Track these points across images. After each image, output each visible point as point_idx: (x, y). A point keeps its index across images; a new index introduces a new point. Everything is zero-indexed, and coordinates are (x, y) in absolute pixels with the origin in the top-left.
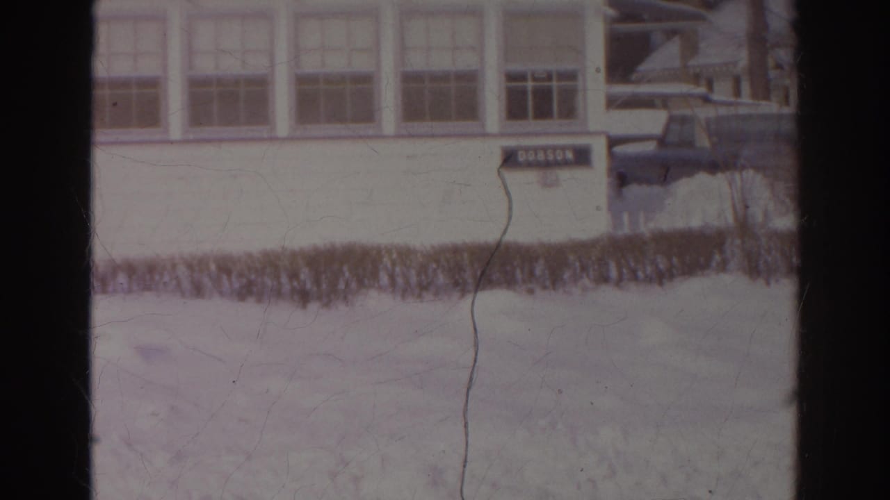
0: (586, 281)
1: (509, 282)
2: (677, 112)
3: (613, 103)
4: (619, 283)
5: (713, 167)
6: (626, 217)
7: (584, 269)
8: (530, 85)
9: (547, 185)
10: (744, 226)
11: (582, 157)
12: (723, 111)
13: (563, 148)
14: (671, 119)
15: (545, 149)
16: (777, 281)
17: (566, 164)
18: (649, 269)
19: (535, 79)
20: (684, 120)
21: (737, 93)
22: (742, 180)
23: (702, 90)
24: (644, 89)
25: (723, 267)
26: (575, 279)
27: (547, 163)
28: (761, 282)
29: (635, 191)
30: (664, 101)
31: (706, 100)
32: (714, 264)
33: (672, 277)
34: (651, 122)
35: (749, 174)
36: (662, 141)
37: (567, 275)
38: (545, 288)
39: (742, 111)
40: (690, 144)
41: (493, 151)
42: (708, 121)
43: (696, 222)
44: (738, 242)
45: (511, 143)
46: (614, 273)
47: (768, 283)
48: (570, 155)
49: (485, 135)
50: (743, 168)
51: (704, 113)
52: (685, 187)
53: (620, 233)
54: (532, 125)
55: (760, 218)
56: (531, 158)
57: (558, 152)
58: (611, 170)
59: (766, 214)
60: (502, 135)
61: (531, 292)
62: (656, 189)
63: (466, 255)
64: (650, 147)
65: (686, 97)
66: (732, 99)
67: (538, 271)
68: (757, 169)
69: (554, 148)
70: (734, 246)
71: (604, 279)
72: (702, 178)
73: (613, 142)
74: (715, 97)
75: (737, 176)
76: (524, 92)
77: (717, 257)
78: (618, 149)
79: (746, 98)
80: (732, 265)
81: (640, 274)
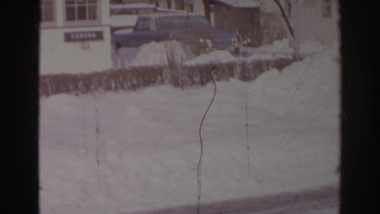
0: (101, 89)
1: (67, 91)
2: (142, 16)
3: (113, 12)
4: (116, 90)
5: (158, 39)
6: (119, 62)
7: (100, 84)
8: (76, 5)
9: (84, 48)
10: (172, 65)
11: (99, 36)
12: (162, 15)
13: (91, 32)
14: (139, 19)
15: (83, 33)
16: (186, 88)
17: (92, 39)
18: (129, 84)
19: (78, 3)
20: (145, 19)
21: (169, 7)
22: (171, 44)
23: (153, 6)
24: (128, 6)
25: (162, 82)
26: (96, 89)
27: (83, 39)
28: (180, 89)
29: (123, 50)
30: (137, 11)
31: (155, 10)
32: (158, 81)
33: (139, 87)
34: (131, 20)
35: (174, 42)
36: (135, 28)
37: (92, 87)
38: (83, 93)
39: (170, 15)
40: (148, 30)
41: (60, 34)
42: (156, 19)
43: (150, 63)
44: (169, 71)
45: (68, 30)
46: (113, 86)
47: (183, 89)
48: (94, 35)
49: (57, 28)
50: (172, 39)
51: (154, 16)
52: (145, 48)
53: (116, 69)
54: (78, 22)
55: (179, 61)
56: (77, 37)
57: (89, 34)
58: (112, 42)
59: (182, 59)
60: (64, 27)
61: (77, 95)
62: (133, 49)
63: (48, 79)
64: (130, 31)
65: (145, 9)
66: (166, 10)
67: (80, 86)
68: (178, 39)
69: (87, 32)
70: (166, 73)
71: (109, 88)
72: (153, 44)
73: (113, 30)
74: (159, 9)
75: (169, 43)
76: (73, 9)
77: (159, 78)
78: (117, 32)
79: (173, 9)
80: (167, 81)
81: (125, 86)
